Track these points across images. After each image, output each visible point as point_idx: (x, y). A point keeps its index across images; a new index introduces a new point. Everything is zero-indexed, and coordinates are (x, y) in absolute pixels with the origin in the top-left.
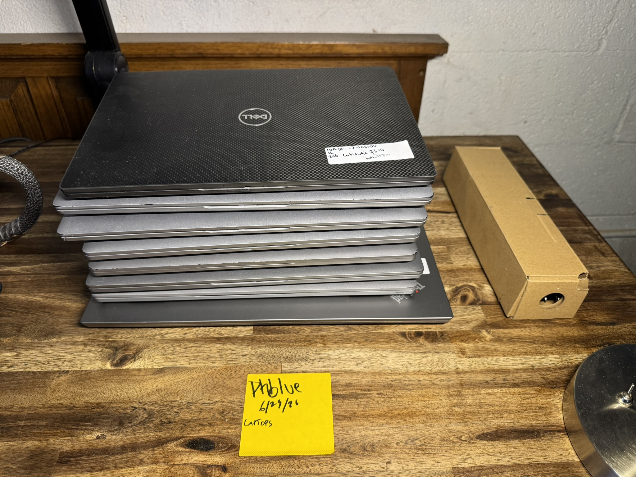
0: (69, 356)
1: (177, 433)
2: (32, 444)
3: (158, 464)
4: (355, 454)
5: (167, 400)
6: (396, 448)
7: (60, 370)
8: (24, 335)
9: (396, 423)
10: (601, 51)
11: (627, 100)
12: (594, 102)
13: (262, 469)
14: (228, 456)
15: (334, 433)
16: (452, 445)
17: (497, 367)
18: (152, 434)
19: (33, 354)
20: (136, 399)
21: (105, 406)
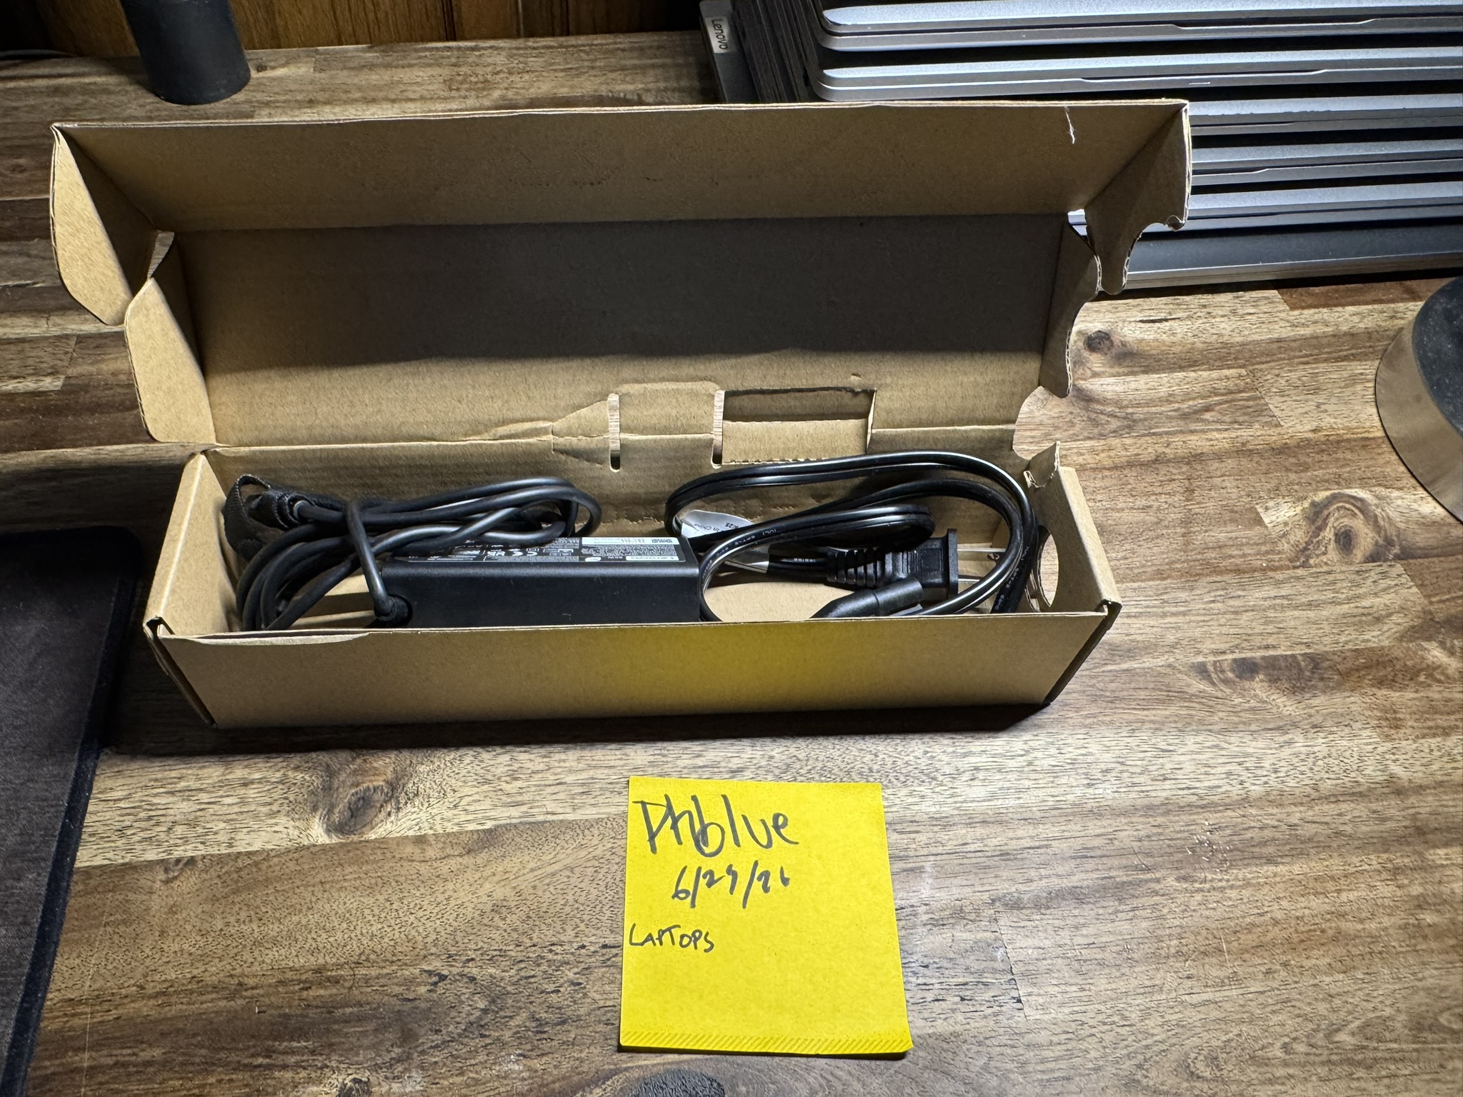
1: (595, 1059)
5: (535, 940)
7: (164, 856)
18: (515, 1067)
20: (435, 943)
21: (342, 976)
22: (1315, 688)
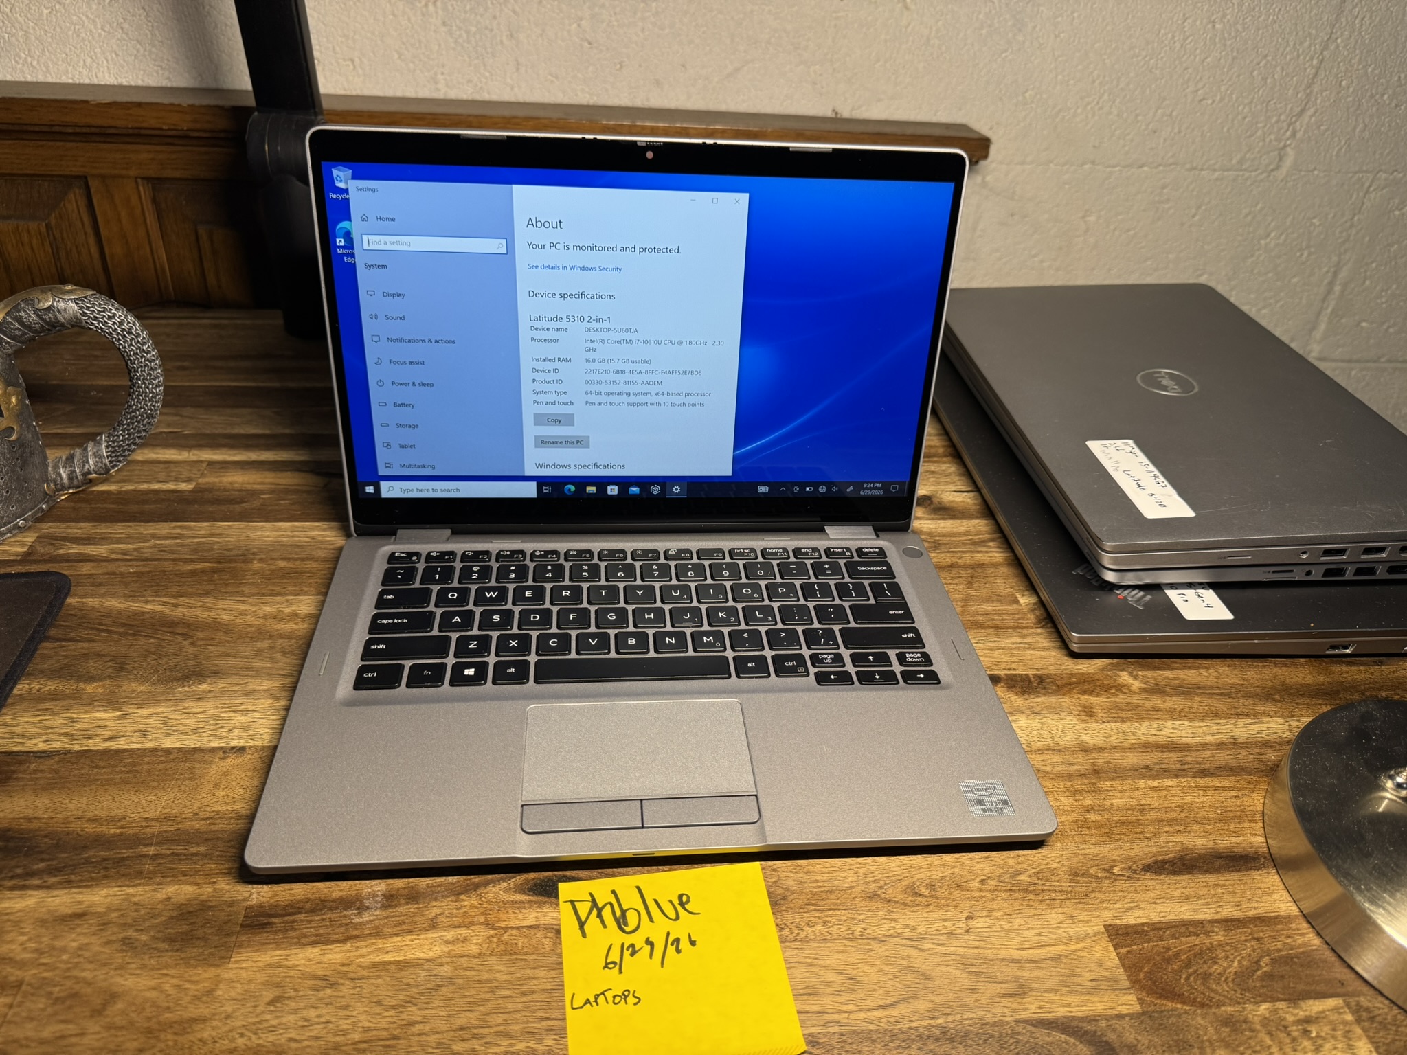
0: (240, 719)
2: (180, 891)
3: (472, 928)
4: (897, 902)
6: (981, 891)
7: (224, 745)
8: (132, 677)
10: (1284, 171)
11: (1335, 274)
12: (1270, 275)
16: (1094, 885)
17: (1162, 740)
19: (157, 714)
22: (1039, 692)
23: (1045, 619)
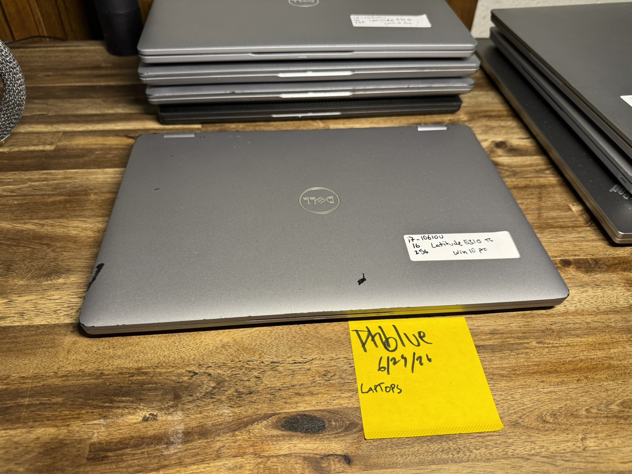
1: (264, 409)
2: (45, 432)
3: (245, 457)
4: (533, 428)
5: (240, 359)
6: (587, 417)
8: (15, 275)
9: (575, 382)
13: (405, 457)
14: (349, 439)
15: (494, 399)
18: (226, 411)
19: (31, 300)
20: (194, 359)
21: (149, 372)
22: (597, 271)
23: (590, 220)
